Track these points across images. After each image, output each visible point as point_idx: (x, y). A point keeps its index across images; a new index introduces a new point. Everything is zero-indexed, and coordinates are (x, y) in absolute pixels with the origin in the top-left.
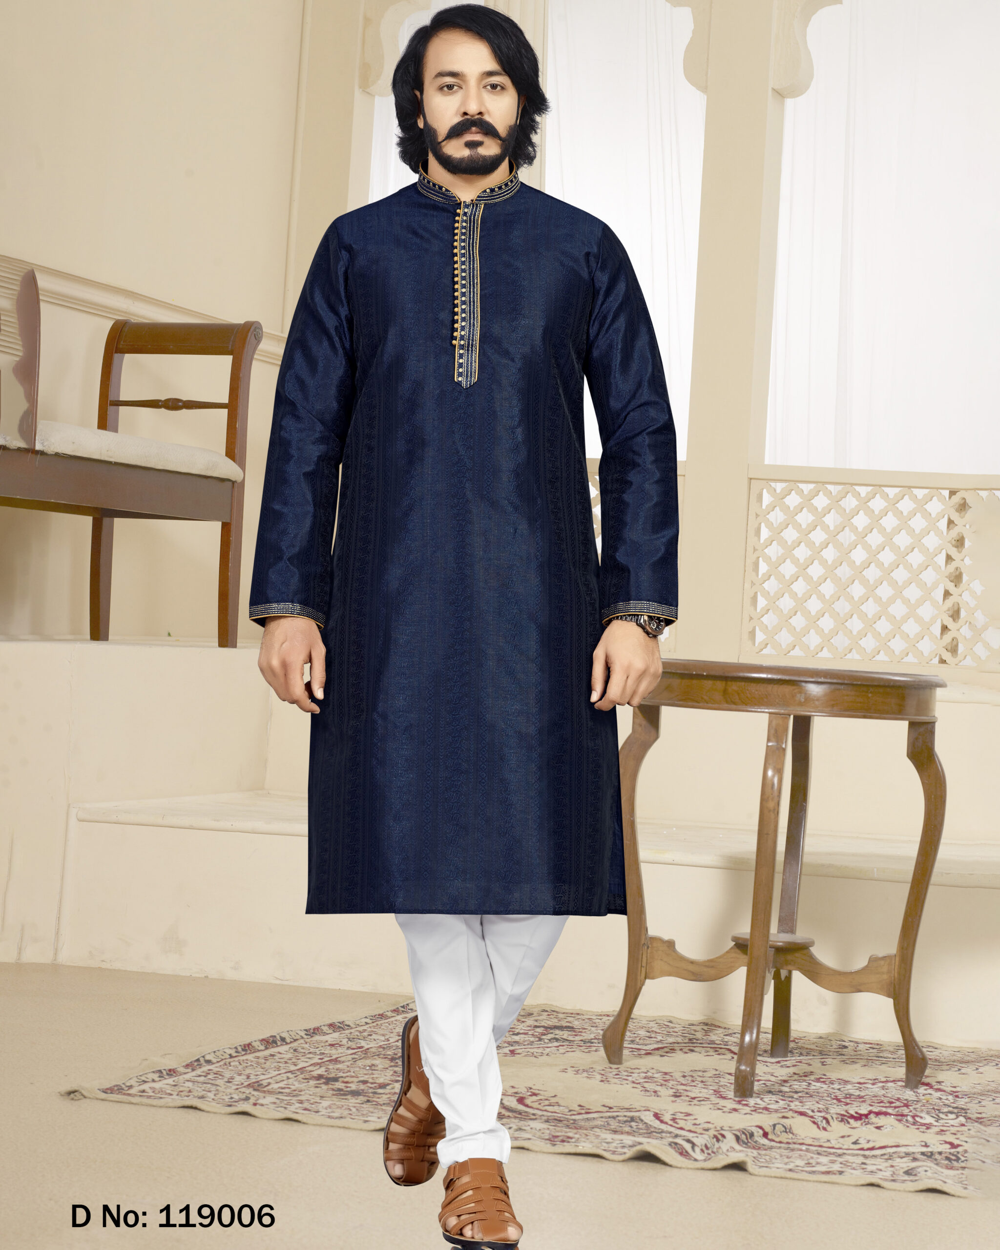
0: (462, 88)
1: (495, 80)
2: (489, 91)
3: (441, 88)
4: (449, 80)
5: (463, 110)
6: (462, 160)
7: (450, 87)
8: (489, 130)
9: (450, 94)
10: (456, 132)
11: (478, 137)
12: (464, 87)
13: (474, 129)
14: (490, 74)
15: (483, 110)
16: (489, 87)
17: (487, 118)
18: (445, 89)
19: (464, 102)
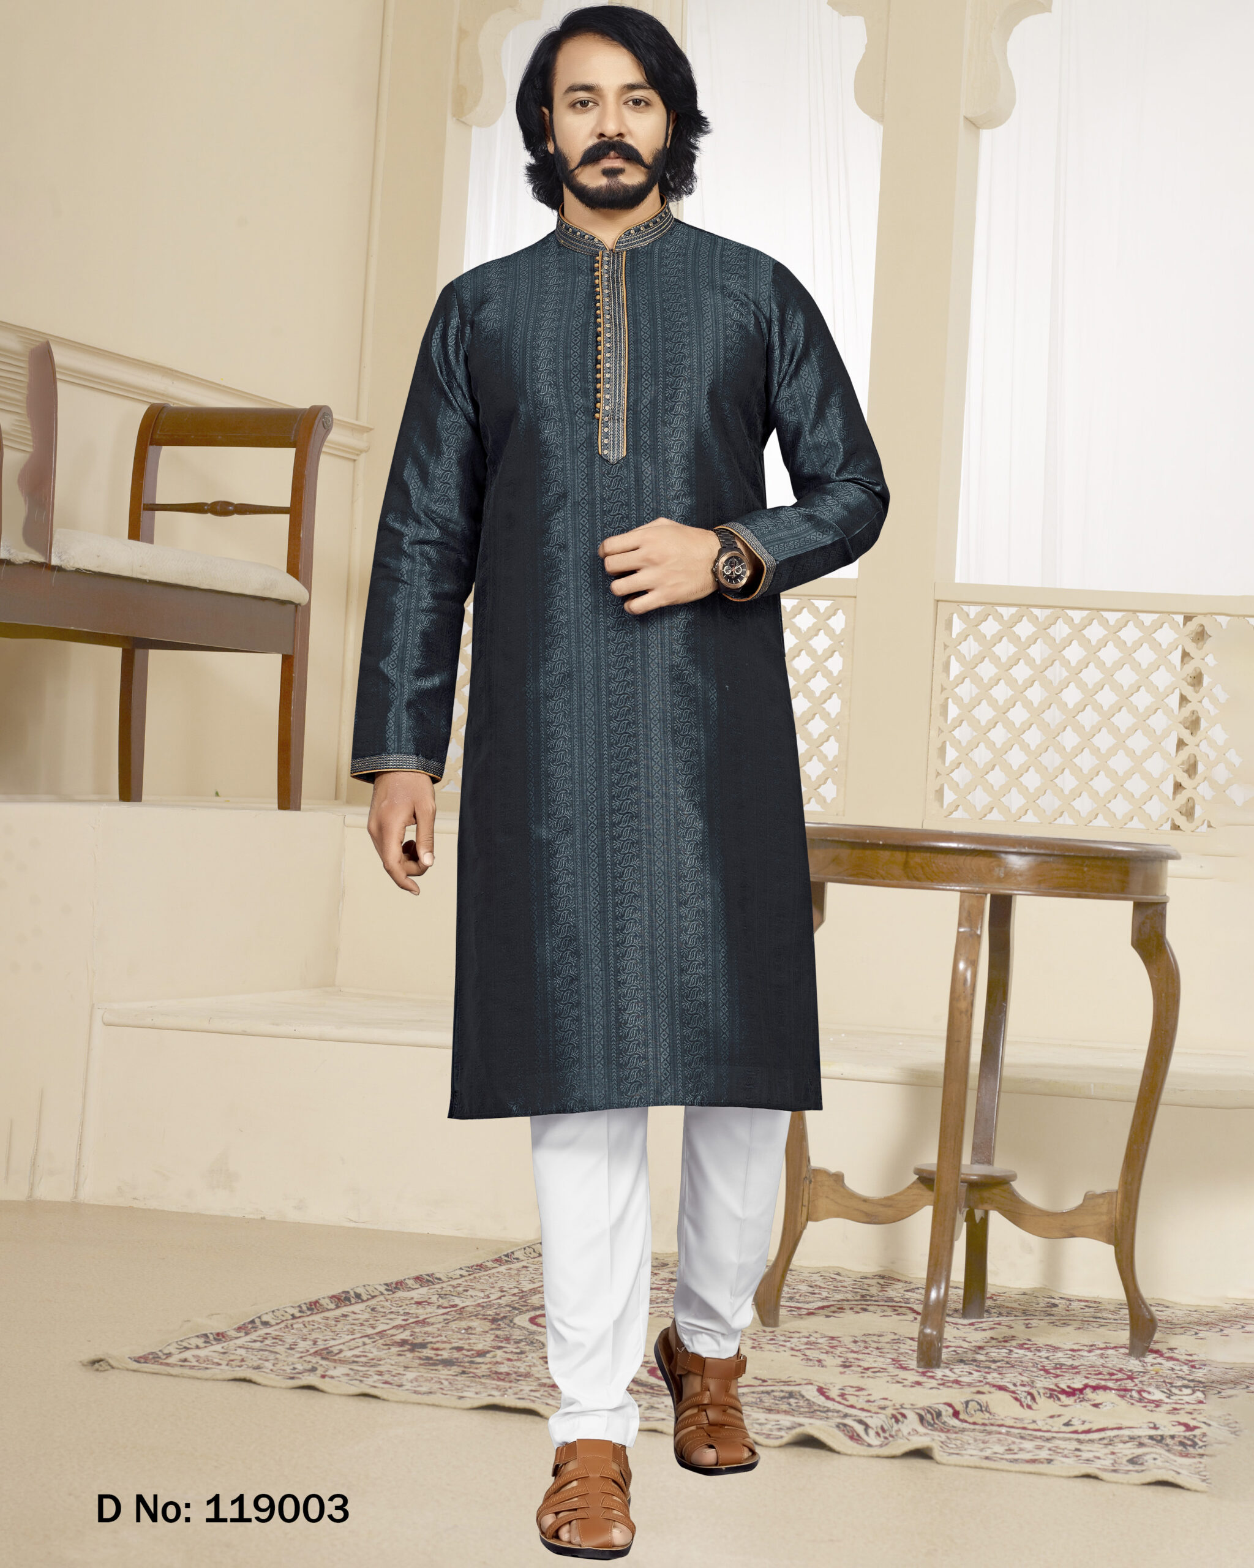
0: (598, 105)
1: (638, 94)
2: (630, 108)
3: (573, 105)
4: (582, 95)
5: (599, 131)
6: (598, 190)
7: (584, 104)
8: (631, 155)
9: (586, 112)
10: (592, 157)
11: (618, 164)
12: (600, 104)
13: (612, 154)
14: (632, 87)
15: (623, 131)
16: (631, 103)
17: (629, 140)
18: (578, 105)
19: (601, 120)
